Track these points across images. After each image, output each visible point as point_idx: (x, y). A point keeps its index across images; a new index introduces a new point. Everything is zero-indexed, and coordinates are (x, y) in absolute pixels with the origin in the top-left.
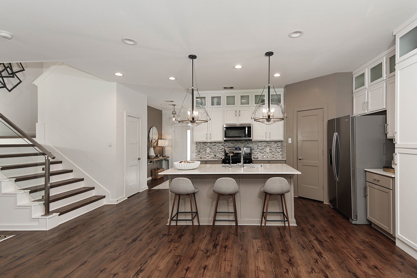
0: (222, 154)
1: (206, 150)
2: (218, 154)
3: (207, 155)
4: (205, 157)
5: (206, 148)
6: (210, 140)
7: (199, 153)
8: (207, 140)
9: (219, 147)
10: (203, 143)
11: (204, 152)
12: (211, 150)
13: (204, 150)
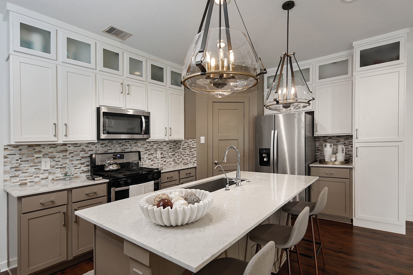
0: (82, 169)
1: (40, 162)
2: (73, 169)
3: (42, 176)
4: (37, 180)
5: (39, 160)
6: (65, 139)
7: (17, 173)
8: (54, 139)
9: (76, 153)
10: (30, 146)
11: (32, 170)
12: (54, 163)
13: (32, 164)
